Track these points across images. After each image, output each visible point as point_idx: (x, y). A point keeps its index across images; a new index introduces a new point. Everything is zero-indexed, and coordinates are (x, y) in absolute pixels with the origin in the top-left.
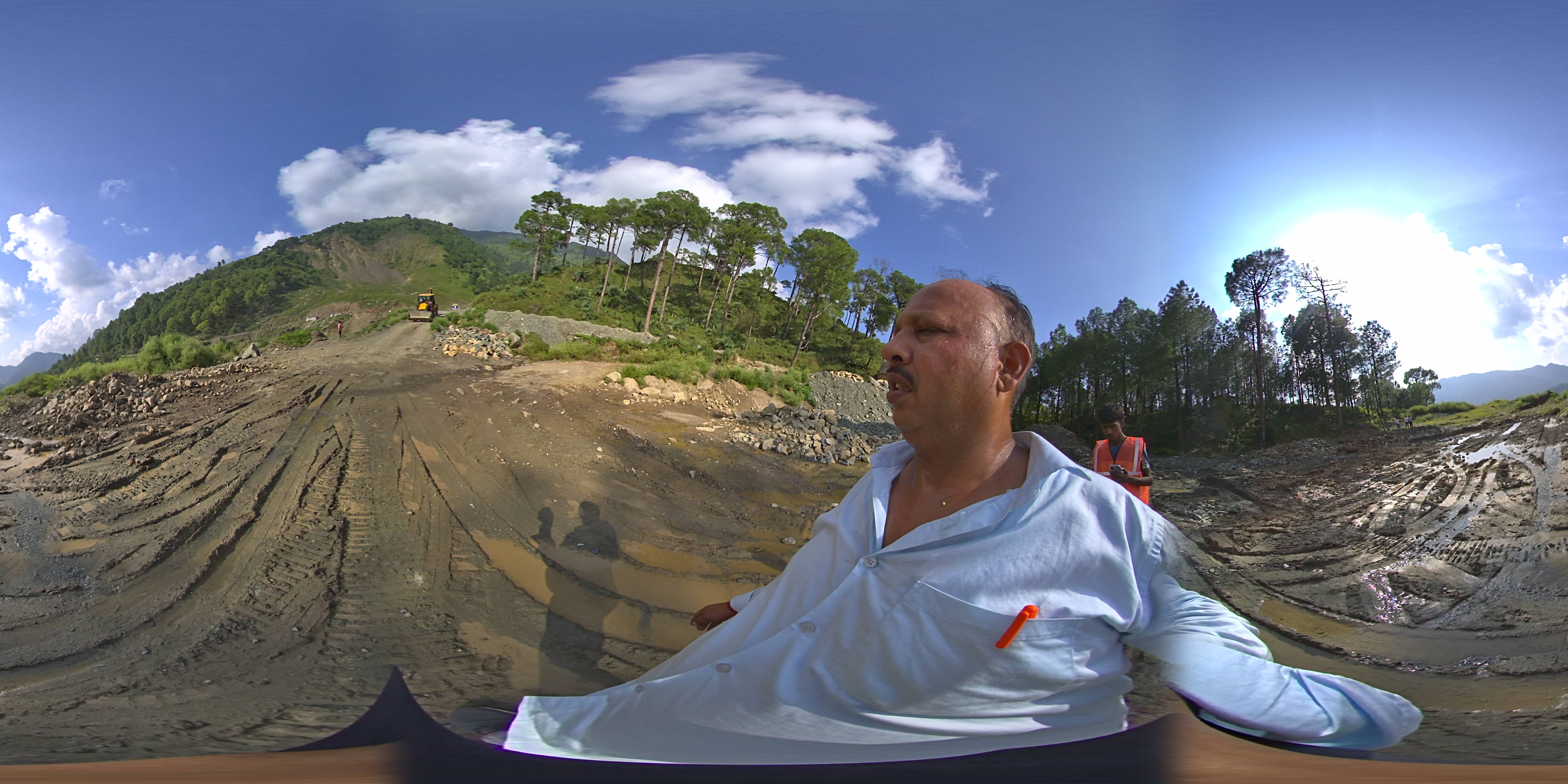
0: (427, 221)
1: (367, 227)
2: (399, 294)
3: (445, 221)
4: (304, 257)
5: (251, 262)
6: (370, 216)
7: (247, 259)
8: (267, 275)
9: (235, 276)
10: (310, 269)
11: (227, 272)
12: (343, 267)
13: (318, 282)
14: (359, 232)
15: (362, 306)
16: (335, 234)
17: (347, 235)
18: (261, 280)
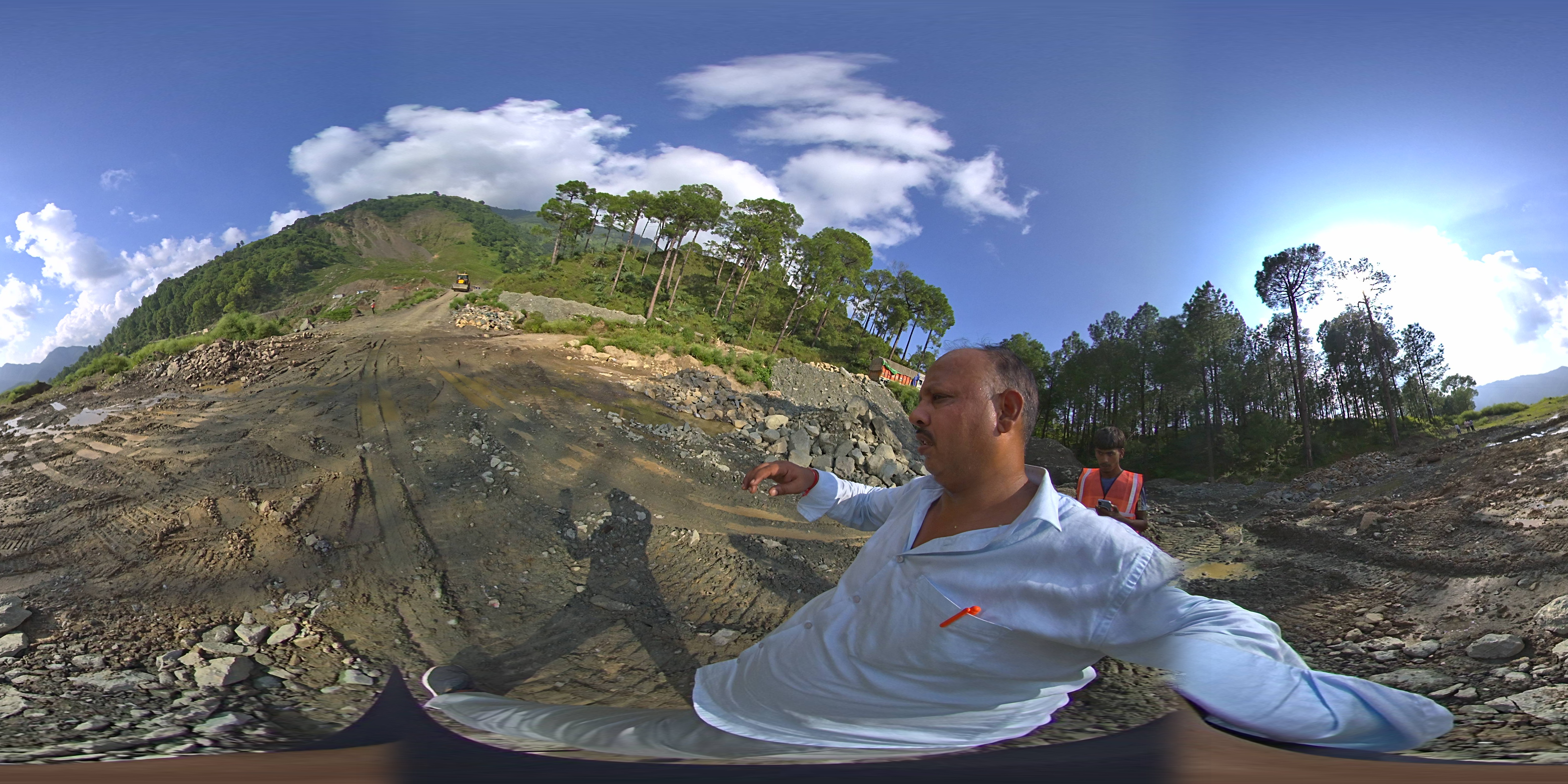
0: (455, 198)
1: (392, 204)
2: (425, 271)
3: (475, 199)
4: (325, 235)
5: (271, 242)
7: (267, 239)
8: (289, 255)
9: (255, 256)
10: (333, 247)
11: (247, 253)
12: (368, 245)
13: (342, 260)
14: (383, 209)
15: (389, 283)
16: (358, 211)
17: (371, 212)
18: (284, 260)
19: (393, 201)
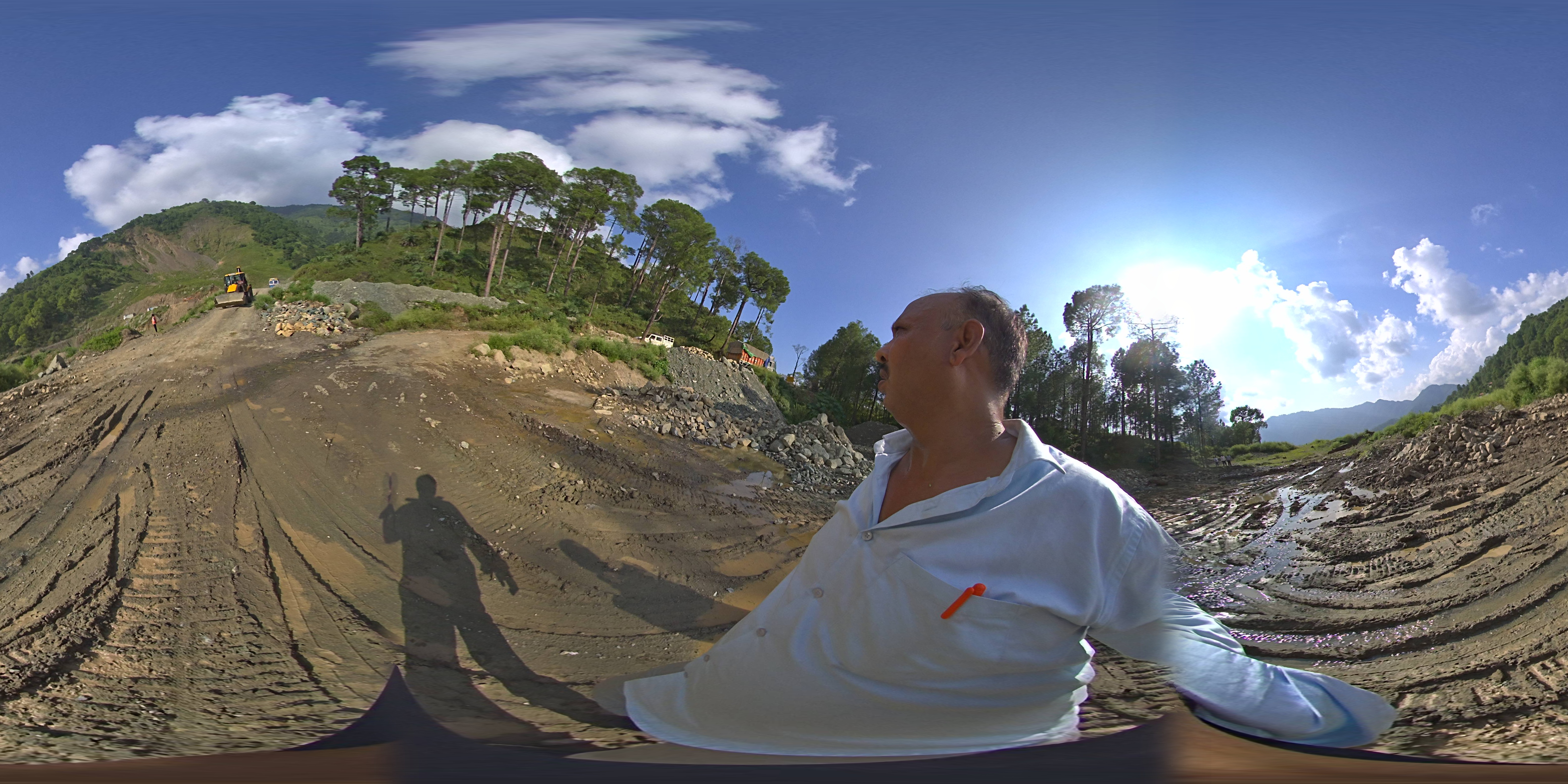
0: (227, 202)
1: (167, 217)
2: (213, 279)
3: (246, 200)
4: (110, 256)
5: (58, 269)
6: (168, 206)
7: (54, 267)
8: (76, 280)
9: (45, 286)
10: (119, 267)
11: (37, 282)
12: (152, 260)
13: (129, 278)
14: (160, 223)
15: (178, 295)
16: (136, 228)
17: (149, 227)
18: (71, 286)
19: (167, 214)
